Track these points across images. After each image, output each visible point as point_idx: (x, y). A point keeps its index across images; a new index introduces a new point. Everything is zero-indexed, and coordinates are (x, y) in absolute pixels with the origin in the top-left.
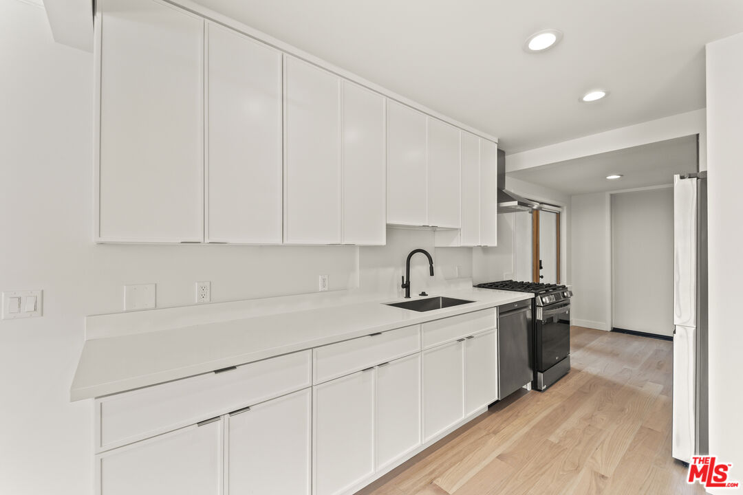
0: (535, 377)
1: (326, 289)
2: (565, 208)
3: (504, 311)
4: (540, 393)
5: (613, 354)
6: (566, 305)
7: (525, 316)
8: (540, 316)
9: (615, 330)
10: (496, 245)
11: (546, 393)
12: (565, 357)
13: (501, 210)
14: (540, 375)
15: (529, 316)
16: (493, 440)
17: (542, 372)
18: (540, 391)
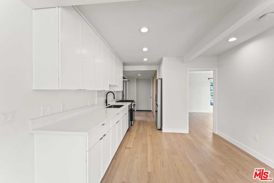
1: (90, 104)
8: (132, 108)
9: (137, 111)
11: (133, 125)
14: (132, 122)
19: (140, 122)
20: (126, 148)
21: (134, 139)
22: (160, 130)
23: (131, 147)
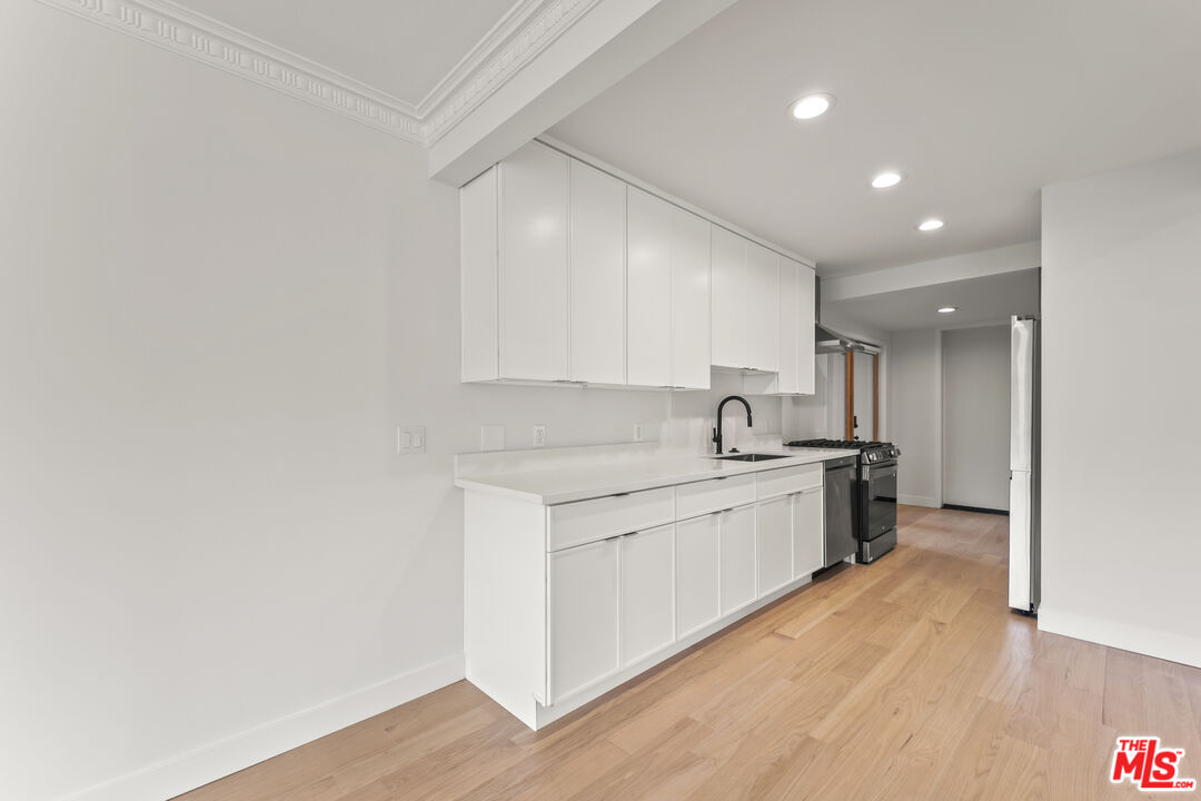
0: (860, 547)
1: (641, 439)
2: (885, 348)
3: (831, 467)
4: (865, 566)
5: (945, 530)
6: (892, 465)
7: (849, 475)
8: (866, 476)
9: (946, 507)
10: (813, 393)
11: (872, 565)
12: (891, 530)
13: (819, 351)
14: (867, 546)
15: (853, 475)
16: (824, 603)
17: (868, 541)
18: (866, 563)
19: (922, 559)
20: (773, 632)
21: (834, 614)
22: (1024, 618)
23: (796, 637)
